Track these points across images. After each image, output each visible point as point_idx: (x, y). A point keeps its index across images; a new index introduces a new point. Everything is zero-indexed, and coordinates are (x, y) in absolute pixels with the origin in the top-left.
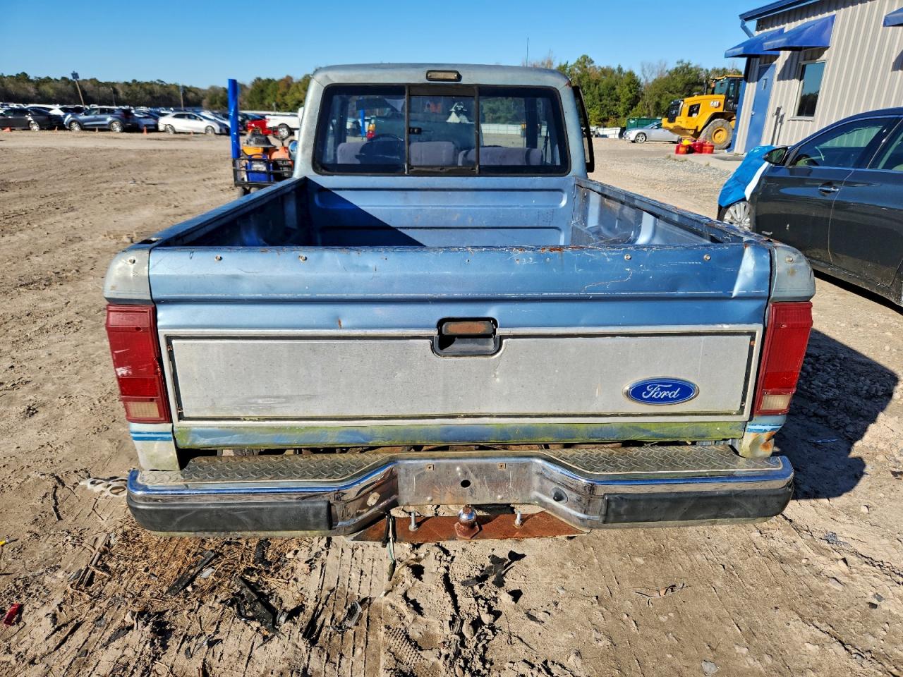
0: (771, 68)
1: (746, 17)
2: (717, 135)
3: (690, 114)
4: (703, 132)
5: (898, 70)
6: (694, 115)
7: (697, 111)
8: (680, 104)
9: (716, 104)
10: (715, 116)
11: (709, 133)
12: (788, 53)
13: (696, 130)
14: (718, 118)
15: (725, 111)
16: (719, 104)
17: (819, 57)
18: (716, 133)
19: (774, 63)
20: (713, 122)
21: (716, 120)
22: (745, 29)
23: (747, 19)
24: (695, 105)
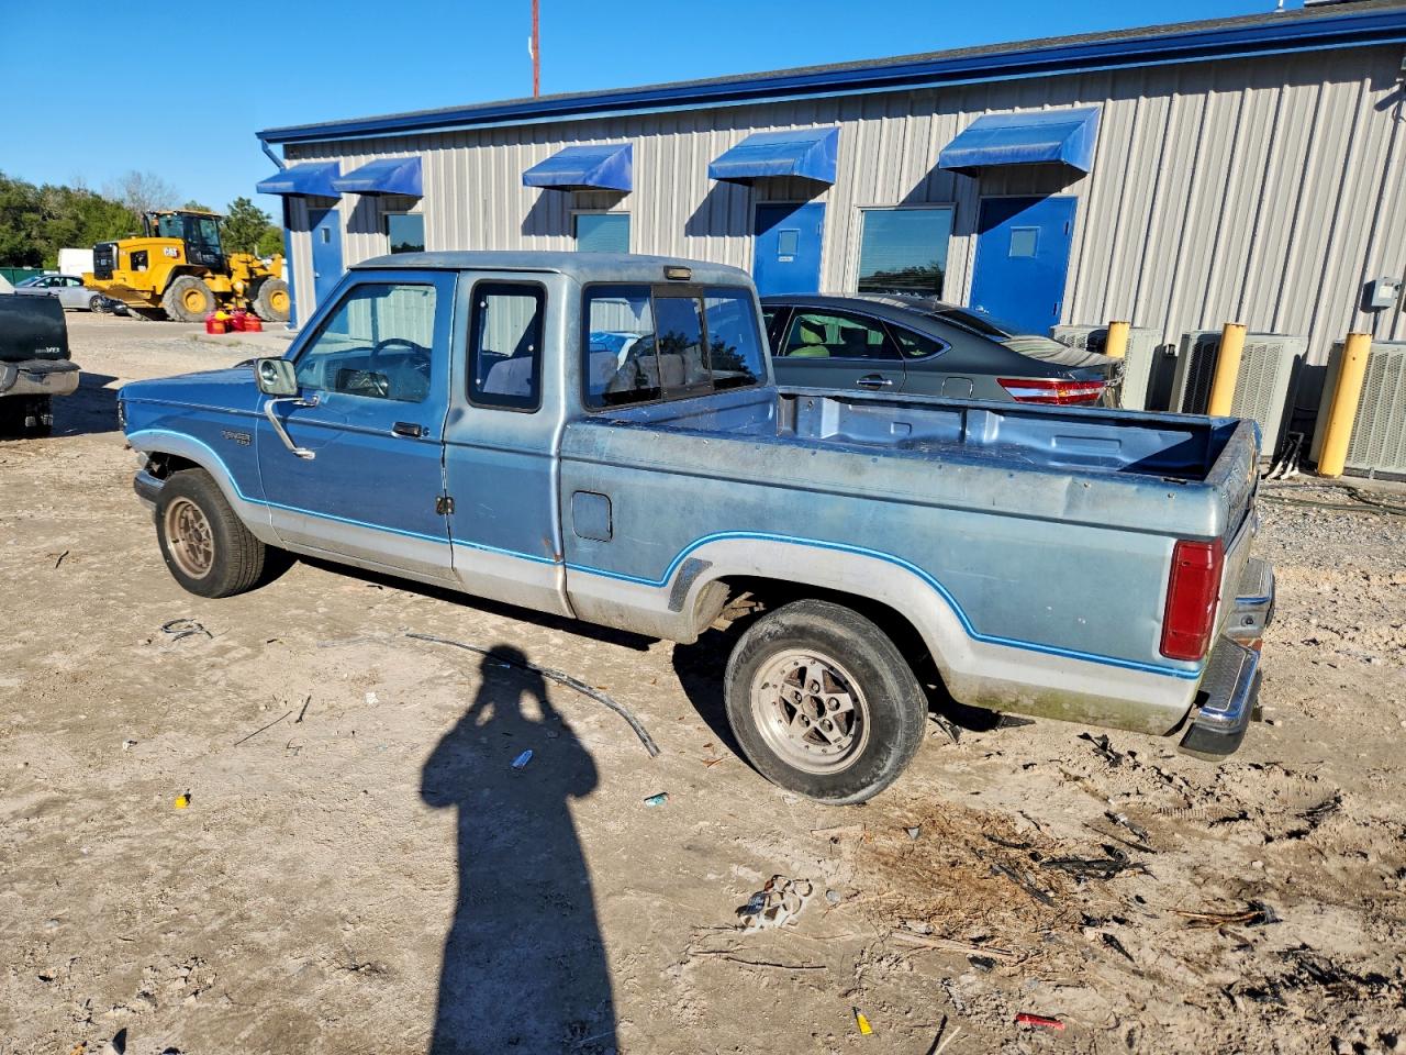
0: (329, 215)
1: (268, 137)
2: (190, 300)
3: (134, 267)
4: (166, 296)
5: (530, 235)
6: (141, 268)
7: (145, 263)
8: (111, 250)
9: (173, 252)
10: (178, 271)
11: (177, 297)
12: (356, 198)
13: (153, 293)
14: (183, 274)
15: (190, 264)
16: (178, 254)
17: (410, 208)
18: (188, 296)
19: (335, 208)
20: (177, 280)
21: (181, 277)
22: (269, 154)
23: (270, 141)
24: (141, 252)
